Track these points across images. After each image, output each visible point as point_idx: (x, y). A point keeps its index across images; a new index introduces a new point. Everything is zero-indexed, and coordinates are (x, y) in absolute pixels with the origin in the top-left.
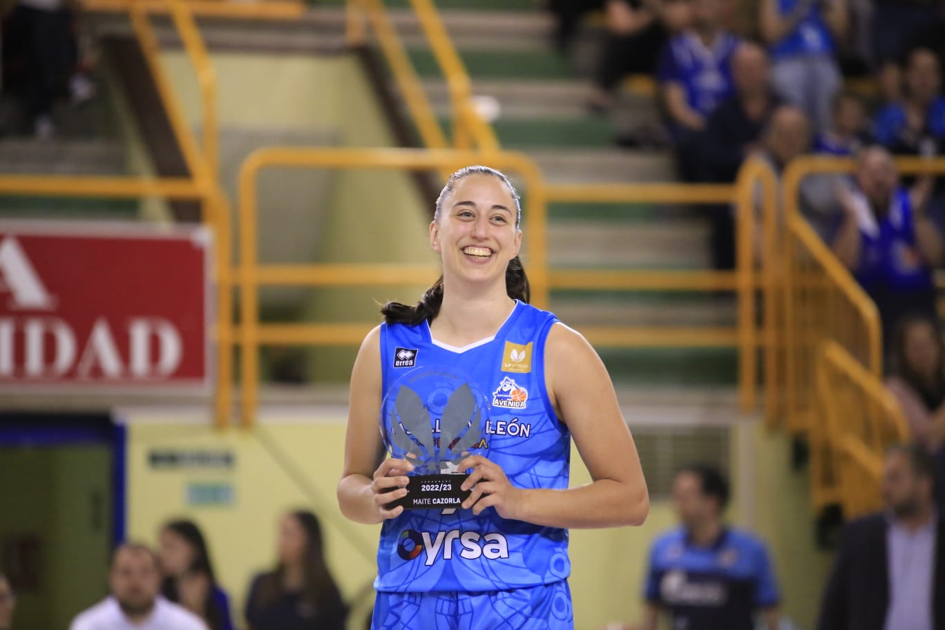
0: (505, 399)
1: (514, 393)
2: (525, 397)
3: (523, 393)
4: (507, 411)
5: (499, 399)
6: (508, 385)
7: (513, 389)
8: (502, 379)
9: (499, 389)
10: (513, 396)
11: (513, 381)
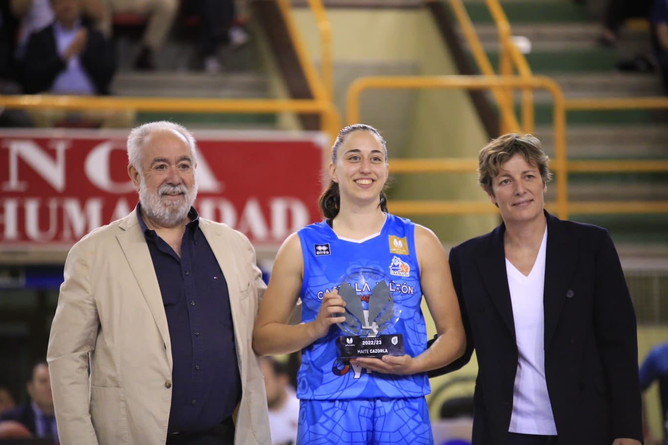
0: (397, 270)
1: (401, 266)
2: (407, 269)
3: (406, 266)
4: (399, 278)
5: (394, 270)
6: (396, 261)
7: (400, 264)
8: (392, 258)
9: (392, 264)
10: (401, 268)
11: (399, 259)
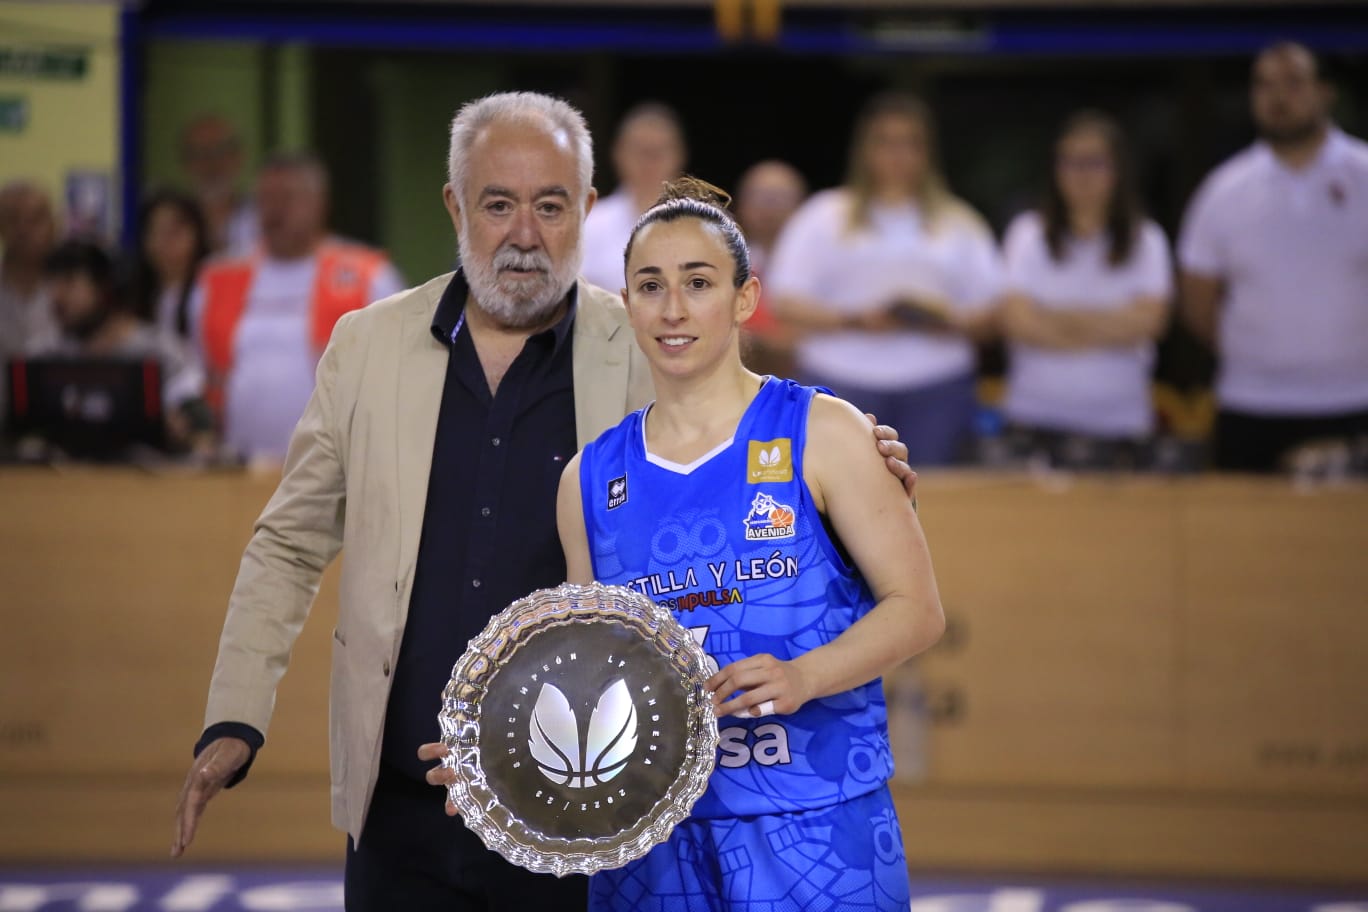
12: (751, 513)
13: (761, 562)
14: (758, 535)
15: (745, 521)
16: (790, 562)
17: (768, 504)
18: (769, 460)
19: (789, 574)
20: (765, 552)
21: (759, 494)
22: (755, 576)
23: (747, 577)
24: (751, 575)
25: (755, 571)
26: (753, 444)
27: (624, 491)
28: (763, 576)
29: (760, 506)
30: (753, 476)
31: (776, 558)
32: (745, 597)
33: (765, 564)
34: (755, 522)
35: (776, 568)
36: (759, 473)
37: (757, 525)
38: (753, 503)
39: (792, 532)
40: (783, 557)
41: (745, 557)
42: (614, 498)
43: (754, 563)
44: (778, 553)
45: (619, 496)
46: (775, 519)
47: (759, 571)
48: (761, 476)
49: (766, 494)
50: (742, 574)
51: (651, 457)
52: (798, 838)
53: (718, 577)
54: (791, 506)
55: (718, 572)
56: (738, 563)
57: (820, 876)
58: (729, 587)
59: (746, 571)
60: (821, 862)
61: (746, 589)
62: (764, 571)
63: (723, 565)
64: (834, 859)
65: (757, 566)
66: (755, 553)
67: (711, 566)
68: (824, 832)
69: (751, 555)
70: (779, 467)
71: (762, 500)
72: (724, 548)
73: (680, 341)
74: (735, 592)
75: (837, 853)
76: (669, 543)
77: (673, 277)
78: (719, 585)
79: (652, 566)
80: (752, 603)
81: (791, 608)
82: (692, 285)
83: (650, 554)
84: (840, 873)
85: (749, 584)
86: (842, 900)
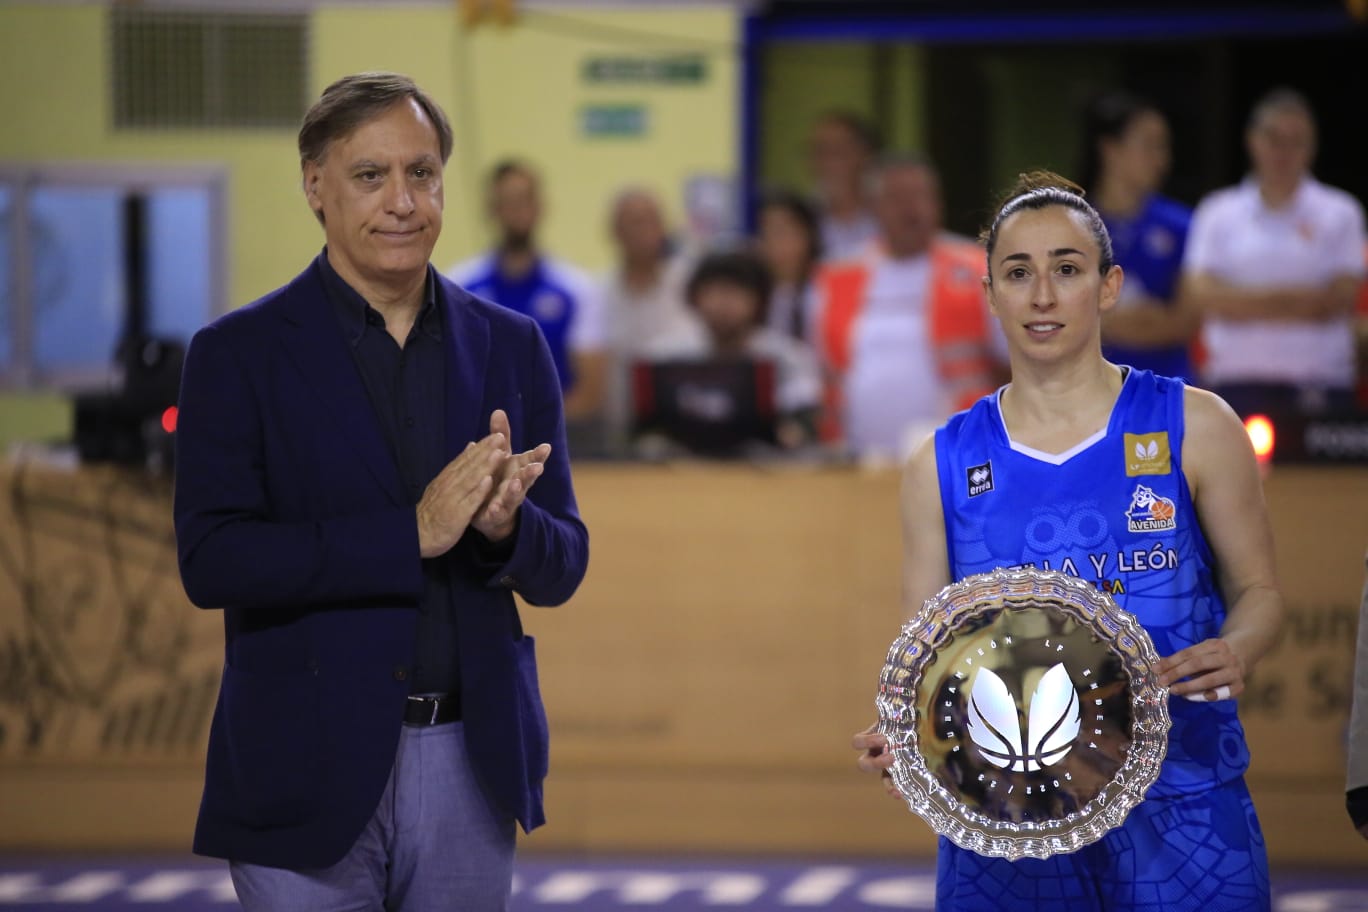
12: (1133, 505)
13: (1143, 553)
14: (1140, 527)
15: (1127, 513)
16: (1171, 553)
17: (1148, 496)
18: (1145, 452)
19: (1171, 566)
20: (1145, 543)
21: (1139, 486)
22: (1137, 568)
23: (1130, 568)
24: (1133, 566)
25: (1137, 562)
26: (1128, 437)
27: (989, 478)
28: (1145, 568)
29: (1140, 499)
30: (1132, 470)
31: (1158, 550)
32: (1128, 588)
33: (1147, 555)
34: (1137, 515)
35: (1157, 560)
36: (1137, 466)
37: (1139, 517)
38: (1134, 495)
39: (1172, 525)
40: (1164, 549)
41: (1127, 549)
42: (975, 485)
43: (1136, 554)
44: (1159, 545)
45: (981, 483)
46: (1155, 511)
47: (1141, 562)
48: (1140, 468)
49: (1146, 486)
50: (1125, 565)
51: (1014, 446)
52: (1179, 821)
53: (1099, 568)
54: (1172, 499)
55: (1099, 563)
56: (1121, 555)
57: (1204, 857)
58: (1111, 579)
59: (1128, 563)
60: (1205, 843)
61: (1128, 580)
62: (1146, 563)
63: (1104, 557)
64: (1215, 841)
65: (1139, 558)
66: (1139, 545)
67: (1092, 558)
68: (1204, 815)
69: (1133, 547)
70: (1158, 459)
71: (1142, 493)
72: (1106, 539)
73: (1049, 328)
74: (1117, 583)
75: (1219, 835)
76: (1044, 534)
77: (1042, 263)
78: (1100, 575)
79: (1027, 554)
80: (1135, 594)
81: (1173, 600)
82: (1060, 272)
83: (1024, 542)
84: (1222, 854)
85: (1131, 575)
86: (1228, 880)
